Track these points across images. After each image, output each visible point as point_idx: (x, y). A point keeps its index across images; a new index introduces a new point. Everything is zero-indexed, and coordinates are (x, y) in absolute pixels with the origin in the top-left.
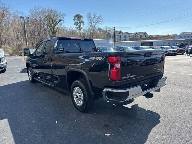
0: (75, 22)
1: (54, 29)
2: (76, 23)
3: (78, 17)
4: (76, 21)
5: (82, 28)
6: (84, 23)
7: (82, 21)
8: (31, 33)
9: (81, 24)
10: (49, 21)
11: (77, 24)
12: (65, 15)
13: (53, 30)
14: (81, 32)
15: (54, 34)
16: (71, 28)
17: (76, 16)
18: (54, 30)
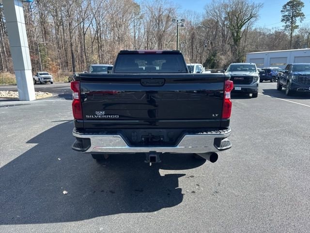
0: (284, 16)
1: (237, 32)
2: (285, 19)
3: (293, 6)
4: (287, 13)
5: (298, 26)
6: (304, 15)
7: (300, 12)
8: (200, 42)
9: (298, 19)
10: (231, 21)
11: (288, 20)
12: (260, 6)
13: (235, 35)
14: (294, 34)
15: (237, 41)
16: (273, 28)
17: (288, 4)
18: (237, 35)
